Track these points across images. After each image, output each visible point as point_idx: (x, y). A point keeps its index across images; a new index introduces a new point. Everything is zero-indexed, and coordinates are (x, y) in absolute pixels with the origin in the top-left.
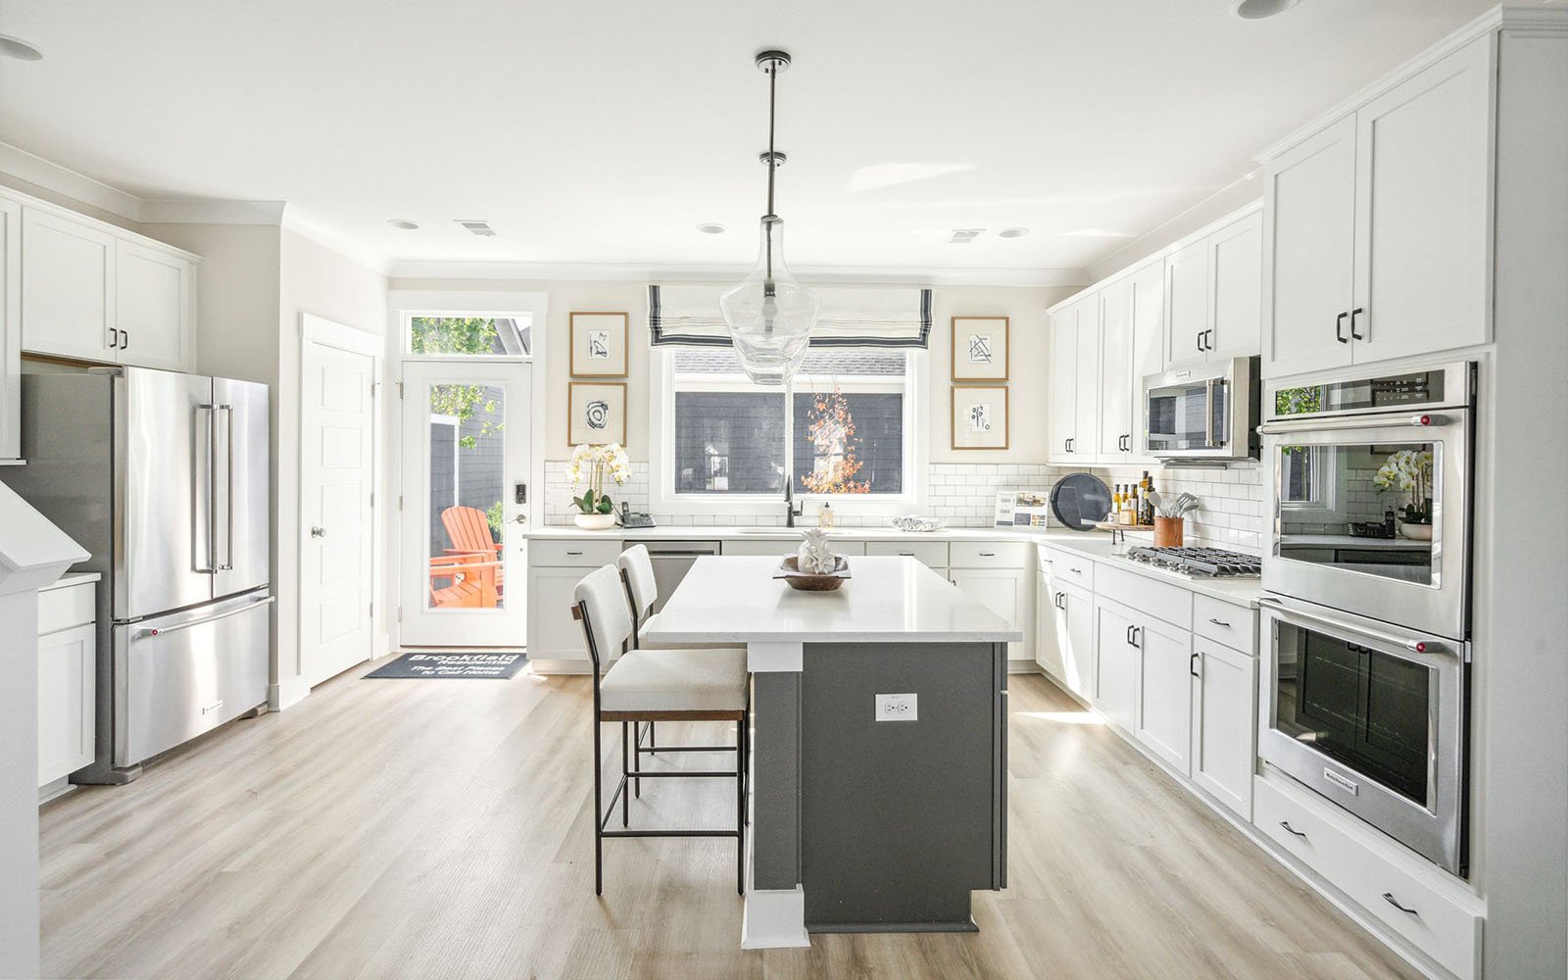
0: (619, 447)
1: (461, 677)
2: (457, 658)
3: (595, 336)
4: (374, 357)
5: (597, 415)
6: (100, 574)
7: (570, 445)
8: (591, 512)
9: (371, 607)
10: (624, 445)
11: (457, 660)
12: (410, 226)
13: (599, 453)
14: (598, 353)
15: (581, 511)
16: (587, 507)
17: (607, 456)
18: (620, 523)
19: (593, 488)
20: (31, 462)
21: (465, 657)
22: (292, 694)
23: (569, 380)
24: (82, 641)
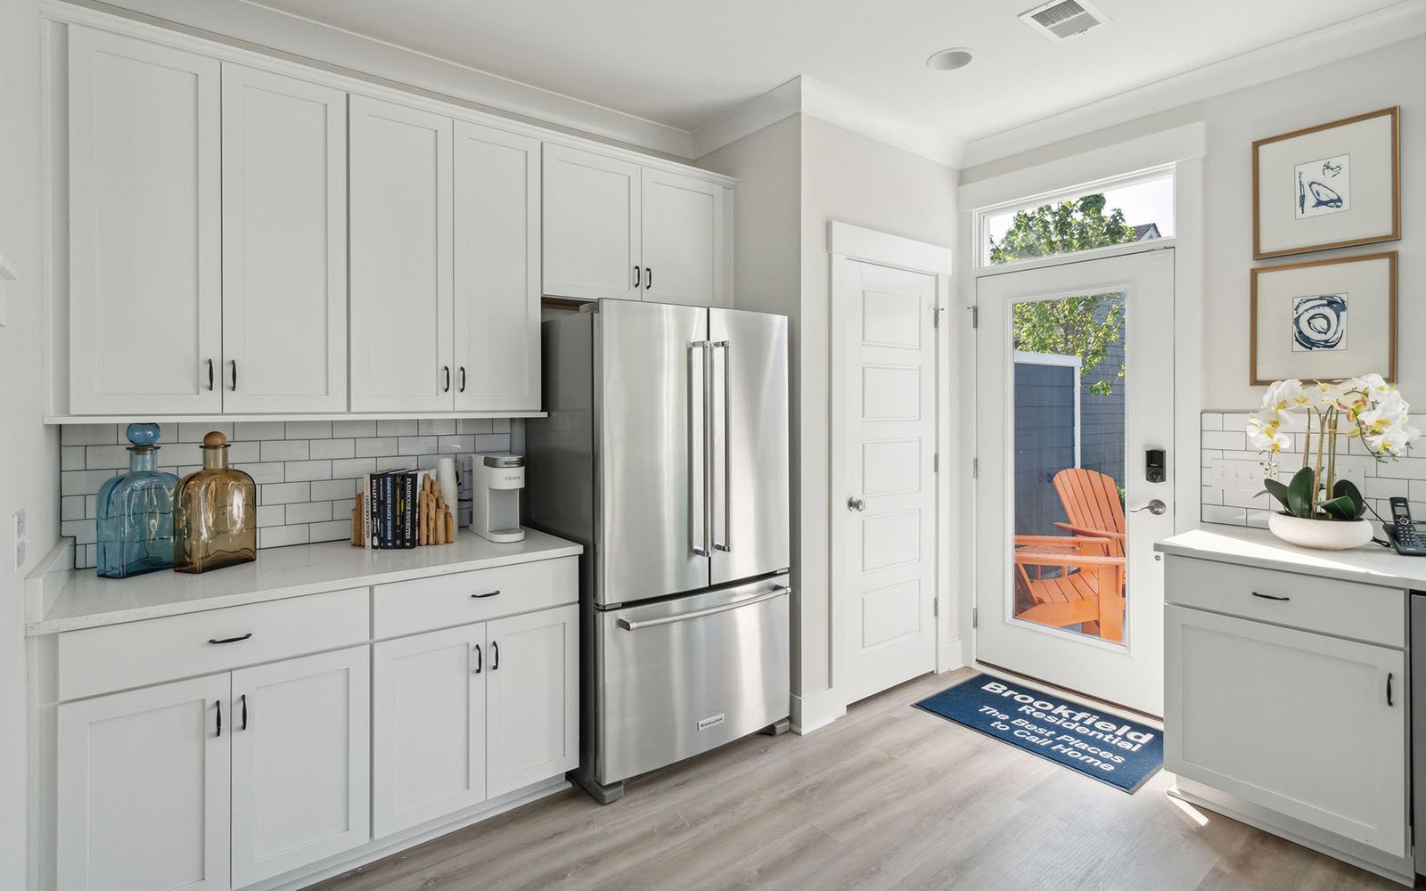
0: (1384, 383)
1: (1047, 753)
2: (1050, 706)
3: (1312, 172)
4: (937, 276)
5: (1320, 323)
6: (582, 546)
7: (1255, 382)
8: (1308, 513)
9: (936, 603)
10: (1392, 379)
11: (1048, 713)
12: (959, 59)
13: (1327, 397)
14: (1320, 203)
15: (1282, 508)
16: (1297, 502)
17: (1349, 402)
18: (1385, 537)
19: (1313, 465)
20: (554, 414)
21: (1062, 709)
22: (819, 714)
23: (1253, 264)
24: (564, 624)
